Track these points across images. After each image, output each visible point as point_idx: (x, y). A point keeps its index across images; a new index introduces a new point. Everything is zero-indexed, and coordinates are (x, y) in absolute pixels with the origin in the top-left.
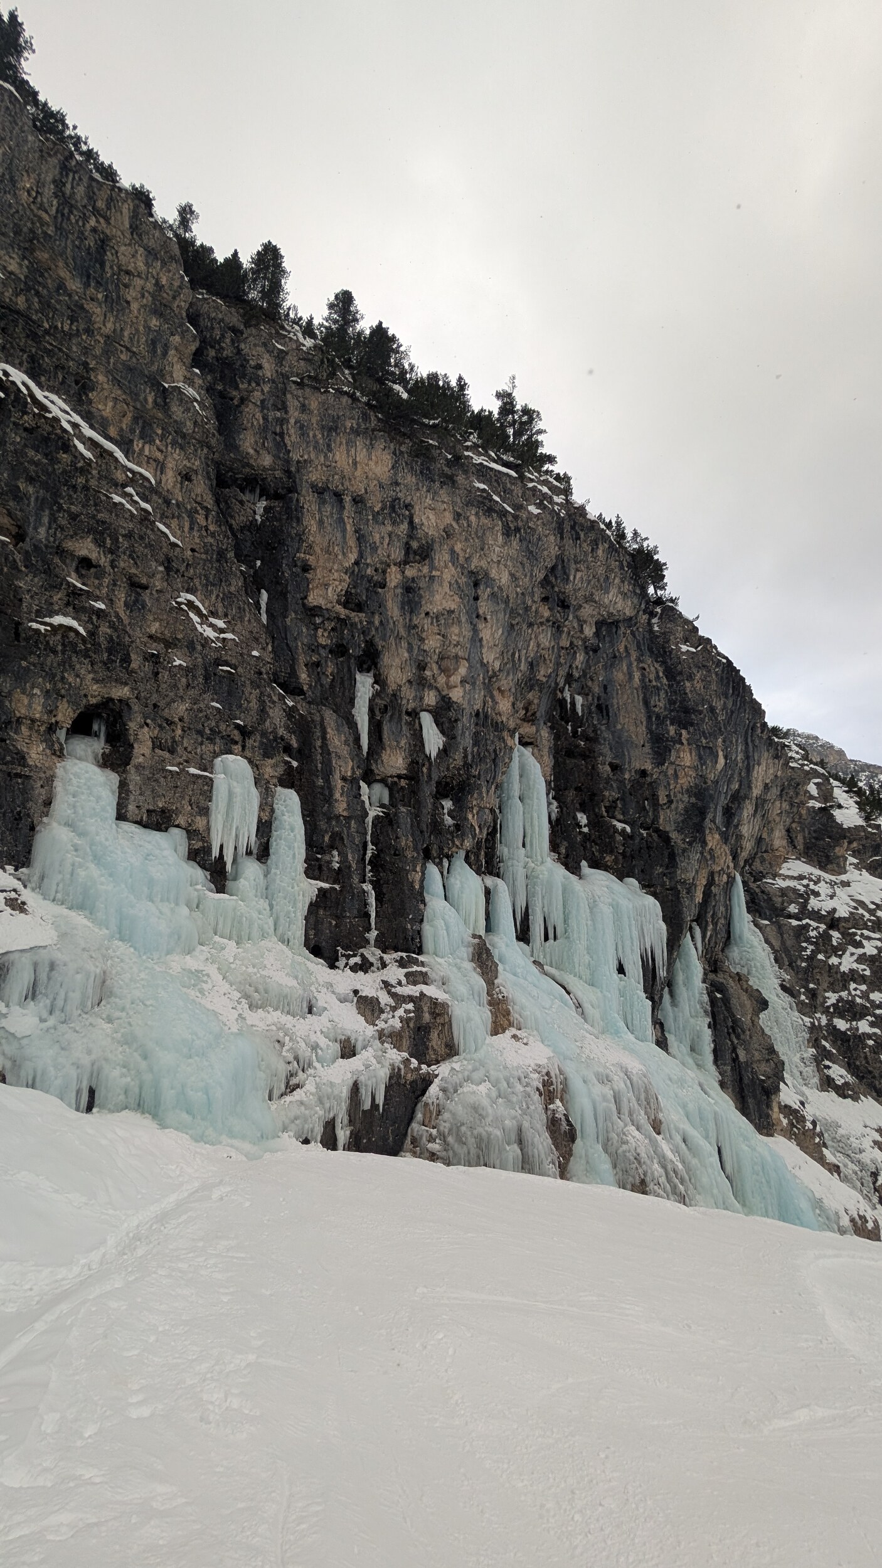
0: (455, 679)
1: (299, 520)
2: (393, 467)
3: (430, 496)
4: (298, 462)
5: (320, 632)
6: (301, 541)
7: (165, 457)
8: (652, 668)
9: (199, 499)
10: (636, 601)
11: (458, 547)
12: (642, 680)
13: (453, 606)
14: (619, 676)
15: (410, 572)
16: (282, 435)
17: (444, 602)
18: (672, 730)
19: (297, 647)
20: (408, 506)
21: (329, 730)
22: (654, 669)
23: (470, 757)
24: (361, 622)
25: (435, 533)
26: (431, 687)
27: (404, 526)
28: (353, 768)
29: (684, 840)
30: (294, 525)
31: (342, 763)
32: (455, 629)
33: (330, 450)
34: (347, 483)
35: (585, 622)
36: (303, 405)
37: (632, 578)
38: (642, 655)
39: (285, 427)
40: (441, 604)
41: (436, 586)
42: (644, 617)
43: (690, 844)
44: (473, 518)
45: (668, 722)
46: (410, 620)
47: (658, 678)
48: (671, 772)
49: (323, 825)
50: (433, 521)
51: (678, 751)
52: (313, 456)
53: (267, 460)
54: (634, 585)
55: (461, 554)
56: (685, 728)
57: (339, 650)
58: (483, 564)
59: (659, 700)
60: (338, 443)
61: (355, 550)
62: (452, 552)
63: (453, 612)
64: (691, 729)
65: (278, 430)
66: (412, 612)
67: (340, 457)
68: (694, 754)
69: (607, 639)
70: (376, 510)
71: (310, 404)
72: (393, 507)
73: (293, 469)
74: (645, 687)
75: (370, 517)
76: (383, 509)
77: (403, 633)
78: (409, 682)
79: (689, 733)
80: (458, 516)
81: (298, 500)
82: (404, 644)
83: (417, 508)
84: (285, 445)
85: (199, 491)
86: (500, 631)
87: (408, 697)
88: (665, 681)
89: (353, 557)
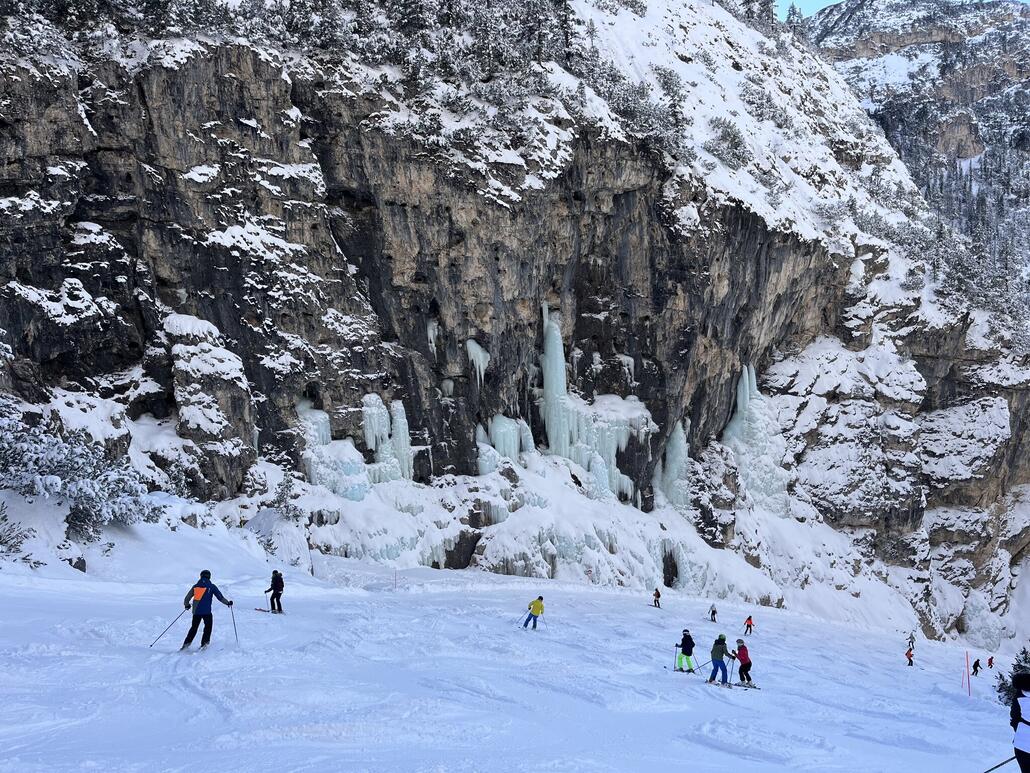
0: (486, 319)
1: (381, 230)
2: (435, 182)
3: (461, 200)
4: (375, 185)
5: (403, 300)
6: (384, 241)
7: (303, 224)
8: (659, 232)
10: (648, 173)
11: (482, 234)
12: (651, 242)
13: (481, 275)
14: (633, 238)
15: (453, 254)
16: (362, 167)
17: (475, 272)
18: (670, 284)
19: (391, 310)
20: (448, 209)
21: (415, 363)
22: (661, 232)
24: (426, 292)
25: (466, 226)
26: (471, 327)
27: (447, 224)
28: (430, 382)
29: (672, 368)
30: (379, 231)
31: (424, 381)
32: (484, 289)
33: (393, 174)
34: (407, 198)
35: (603, 200)
36: (373, 143)
37: (643, 156)
38: (652, 221)
39: (363, 161)
40: (474, 274)
41: (469, 263)
42: (657, 183)
43: (676, 371)
44: (490, 212)
45: (668, 278)
46: (455, 288)
47: (662, 240)
48: (668, 315)
49: (417, 416)
50: (464, 217)
51: (674, 300)
52: (384, 181)
53: (354, 185)
54: (646, 161)
55: (484, 238)
56: (680, 282)
57: (416, 308)
58: (500, 238)
59: (662, 259)
60: (398, 168)
61: (418, 245)
62: (478, 237)
63: (482, 278)
64: (685, 283)
65: (359, 164)
66: (456, 282)
67: (400, 178)
68: (686, 301)
69: (625, 207)
70: (428, 214)
71: (377, 141)
72: (438, 212)
73: (372, 191)
74: (652, 248)
75: (424, 221)
76: (432, 213)
77: (452, 295)
78: (459, 324)
79: (682, 285)
80: (480, 213)
81: (378, 215)
82: (453, 304)
83: (453, 210)
84: (365, 175)
85: (322, 235)
86: (515, 277)
87: (458, 331)
88: (668, 243)
89: (417, 250)
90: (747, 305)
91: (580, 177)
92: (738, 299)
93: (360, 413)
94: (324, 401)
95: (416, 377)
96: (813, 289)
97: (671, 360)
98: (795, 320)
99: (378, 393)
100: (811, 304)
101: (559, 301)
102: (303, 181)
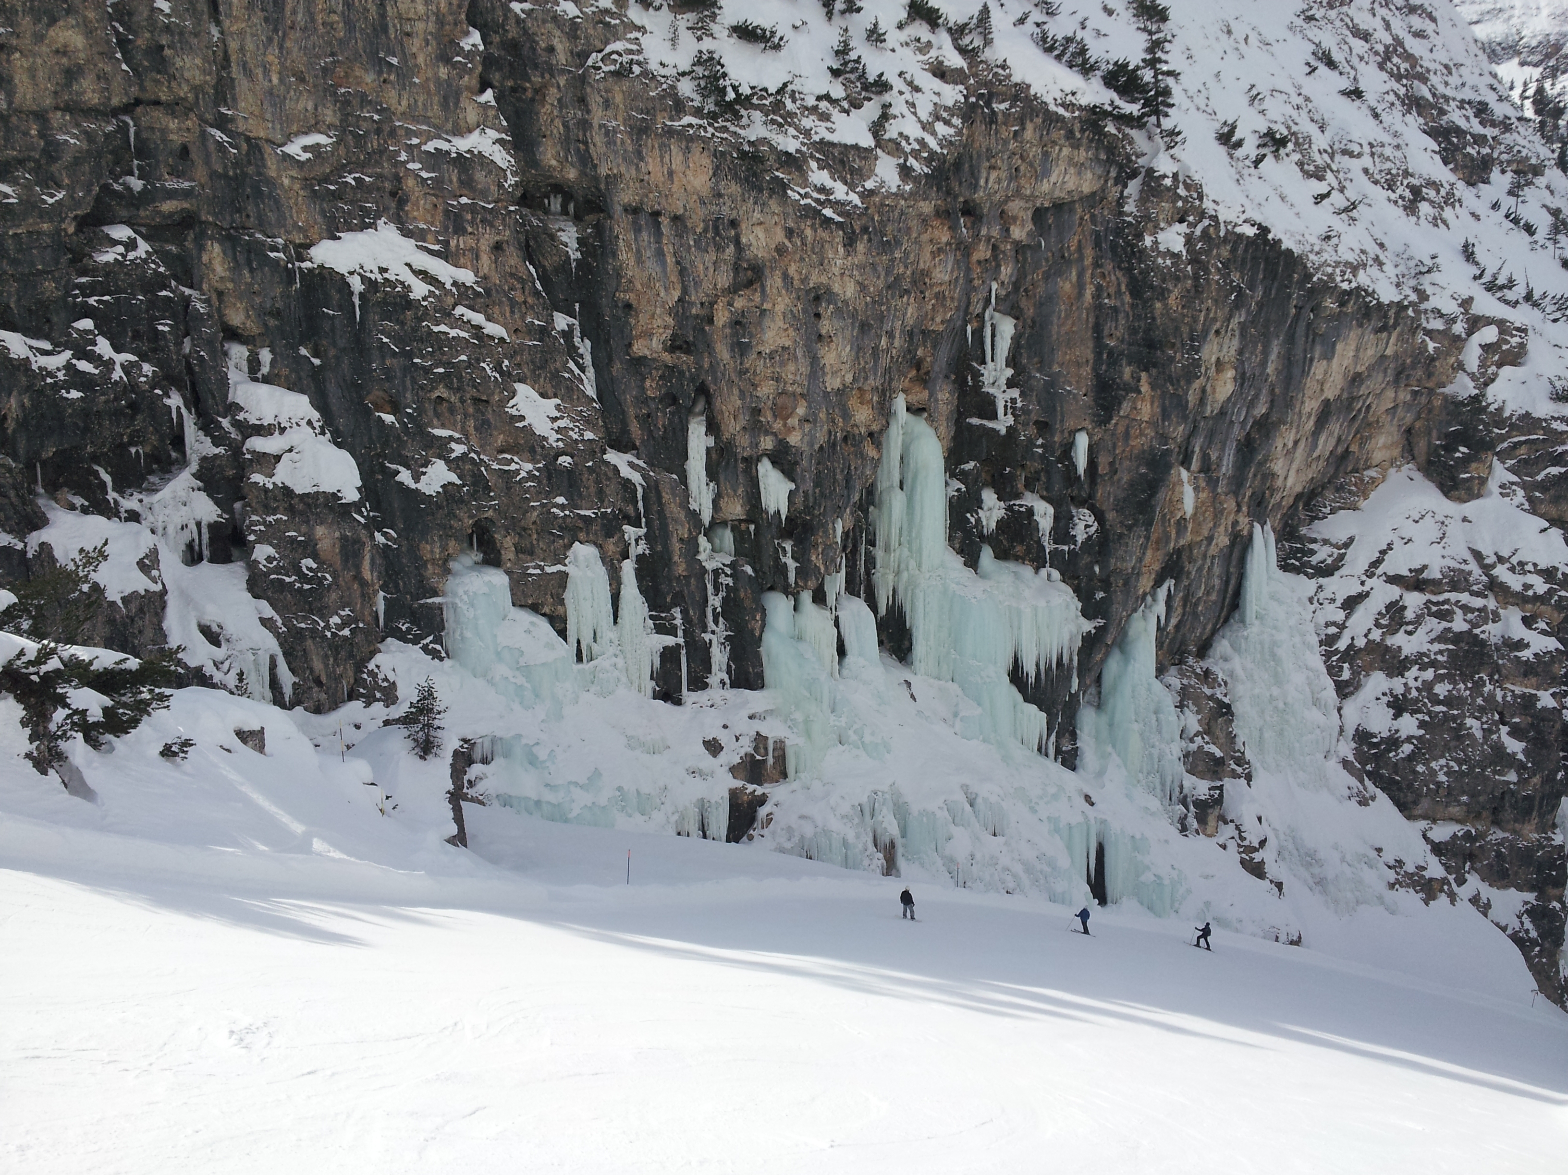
0: (793, 421)
1: (614, 255)
2: (714, 175)
3: (758, 208)
4: (608, 176)
5: (648, 383)
6: (619, 276)
7: (478, 240)
8: (1113, 278)
10: (1099, 171)
11: (792, 270)
12: (1097, 296)
13: (788, 343)
14: (1066, 286)
15: (739, 303)
16: (586, 143)
17: (777, 338)
18: (1127, 372)
19: (626, 399)
20: (734, 224)
21: (664, 494)
22: (1116, 279)
24: (689, 370)
25: (765, 255)
26: (767, 433)
27: (731, 250)
28: (689, 530)
29: (1121, 522)
30: (611, 261)
31: (680, 528)
32: (791, 367)
33: (642, 159)
34: (664, 202)
35: (1015, 219)
36: (607, 100)
37: (1091, 141)
38: (1102, 258)
39: (588, 134)
40: (774, 341)
41: (767, 322)
42: (1114, 189)
43: (1130, 528)
44: (808, 232)
45: (1124, 362)
46: (741, 364)
47: (1119, 293)
48: (1121, 429)
49: (664, 588)
50: (763, 239)
51: (1134, 402)
52: (623, 169)
53: (572, 174)
54: (1097, 149)
55: (796, 277)
56: (1146, 369)
57: (671, 399)
58: (824, 279)
59: (1116, 328)
60: (650, 145)
61: (679, 286)
62: (785, 276)
63: (788, 348)
64: (1154, 371)
65: (581, 138)
66: (742, 355)
67: (653, 165)
68: (1156, 404)
69: (1053, 231)
70: (698, 230)
71: (614, 98)
72: (716, 229)
73: (603, 186)
74: (1098, 307)
75: (692, 243)
76: (706, 230)
77: (734, 376)
78: (744, 428)
79: (1150, 376)
80: (790, 233)
81: (611, 229)
82: (736, 392)
83: (743, 226)
84: (591, 157)
85: (512, 261)
86: (848, 349)
87: (743, 442)
88: (1127, 298)
89: (676, 294)
90: (1266, 416)
91: (974, 175)
92: (1251, 405)
93: (565, 575)
94: (503, 552)
95: (666, 518)
96: (1390, 394)
97: (1122, 508)
98: (1354, 448)
99: (595, 544)
100: (1385, 419)
101: (926, 393)
102: (482, 165)
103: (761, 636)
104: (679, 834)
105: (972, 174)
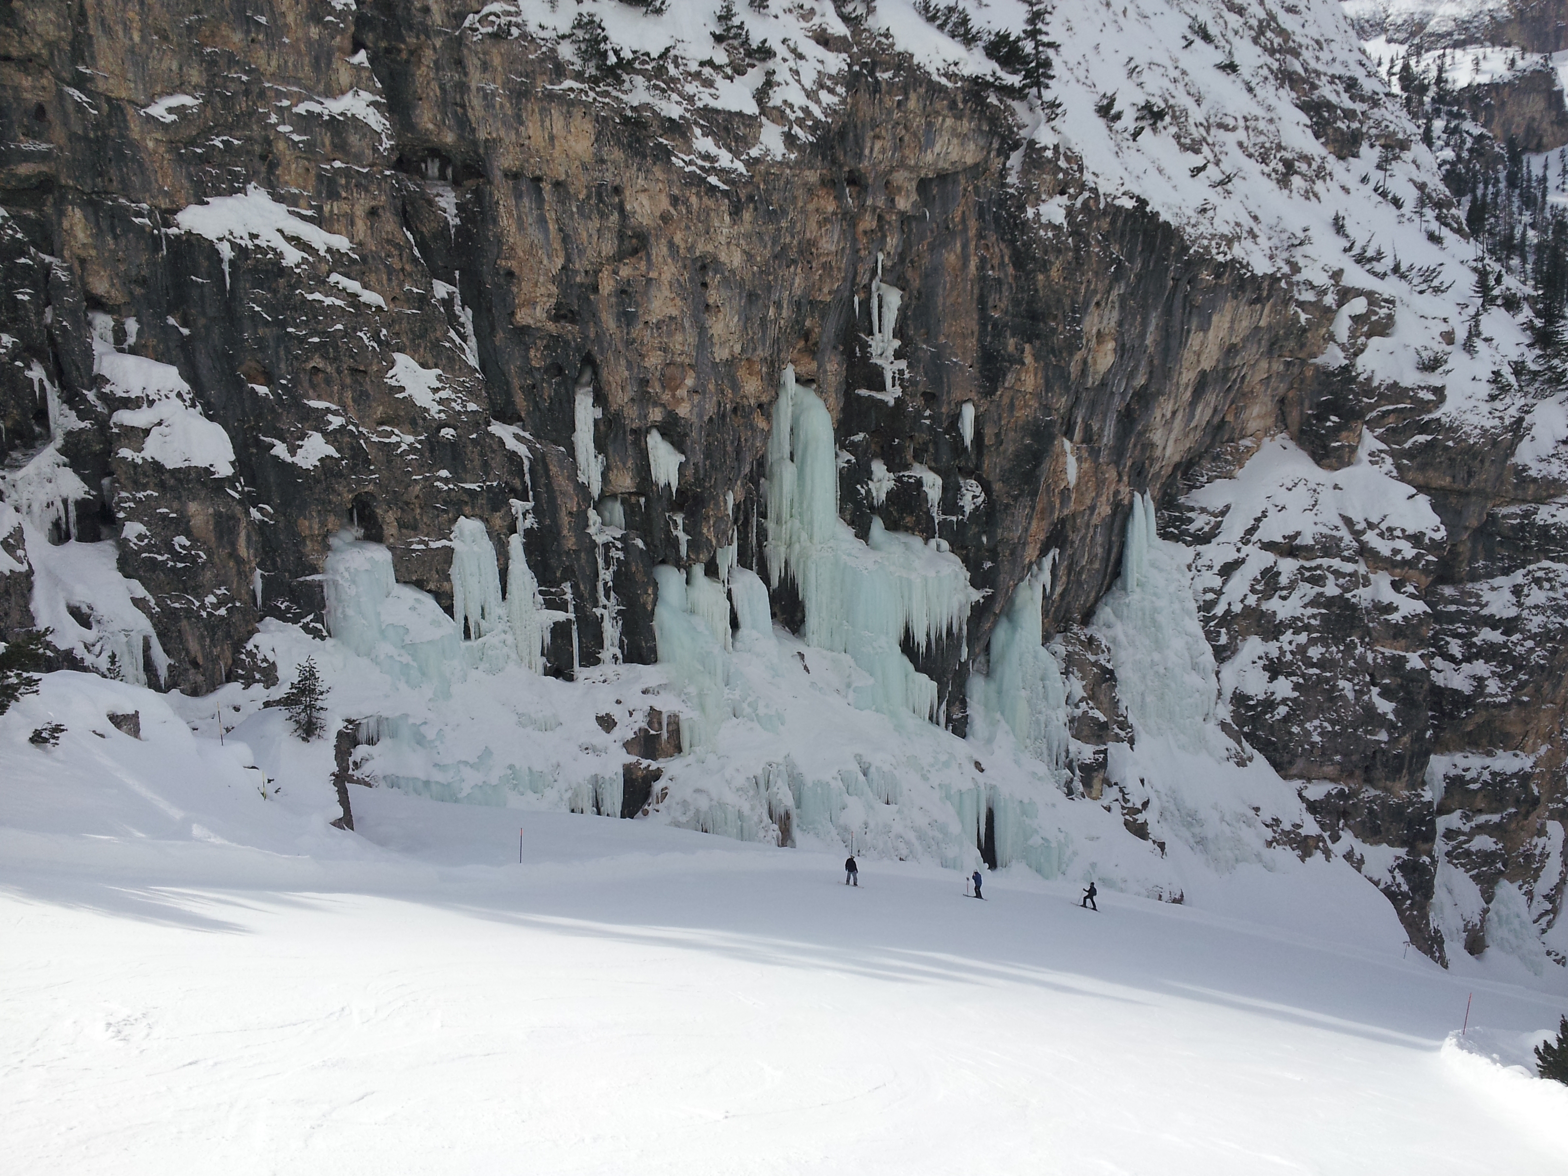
0: (682, 392)
1: (495, 221)
2: (596, 140)
3: (642, 175)
4: (487, 140)
5: (532, 353)
6: (500, 242)
7: (353, 205)
8: (997, 250)
9: (390, 236)
10: (982, 142)
11: (678, 238)
12: (982, 266)
13: (675, 313)
14: (951, 258)
15: (625, 272)
16: (463, 106)
17: (664, 308)
18: (1011, 343)
19: (510, 369)
20: (617, 190)
21: (551, 467)
22: (1000, 251)
23: (702, 472)
24: (575, 341)
25: (650, 222)
26: (656, 404)
27: (615, 217)
28: (578, 503)
29: (1008, 493)
30: (491, 227)
31: (569, 501)
32: (679, 337)
33: (522, 123)
34: (545, 167)
35: (899, 189)
36: (484, 62)
37: (974, 111)
38: (985, 229)
39: (466, 97)
40: (661, 311)
41: (653, 291)
42: (997, 160)
43: (1016, 498)
44: (694, 200)
45: (1008, 333)
46: (628, 334)
47: (1002, 264)
48: (1006, 401)
49: (553, 562)
50: (647, 207)
51: (1018, 373)
52: (502, 133)
53: (449, 138)
54: (979, 120)
55: (682, 245)
56: (1030, 341)
57: (557, 369)
58: (710, 248)
59: (1000, 299)
60: (529, 109)
61: (562, 254)
62: (671, 244)
63: (675, 318)
64: (1037, 343)
65: (458, 100)
66: (628, 325)
67: (533, 129)
68: (1039, 375)
69: (938, 202)
70: (581, 197)
71: (492, 60)
72: (599, 196)
73: (482, 151)
74: (982, 279)
75: (575, 209)
76: (589, 197)
77: (621, 347)
78: (632, 400)
79: (1034, 347)
80: (675, 201)
81: (491, 194)
82: (623, 362)
83: (627, 193)
84: (469, 120)
85: (389, 228)
86: (736, 319)
87: (632, 413)
88: (1011, 270)
89: (560, 262)
90: (1145, 387)
91: (859, 143)
92: (1131, 376)
93: (451, 550)
94: (385, 527)
95: (553, 491)
96: (1264, 364)
97: (1008, 479)
98: (1230, 418)
99: (481, 518)
100: (1259, 389)
101: (815, 364)
102: (356, 128)
103: (653, 610)
104: (573, 811)
105: (857, 143)
